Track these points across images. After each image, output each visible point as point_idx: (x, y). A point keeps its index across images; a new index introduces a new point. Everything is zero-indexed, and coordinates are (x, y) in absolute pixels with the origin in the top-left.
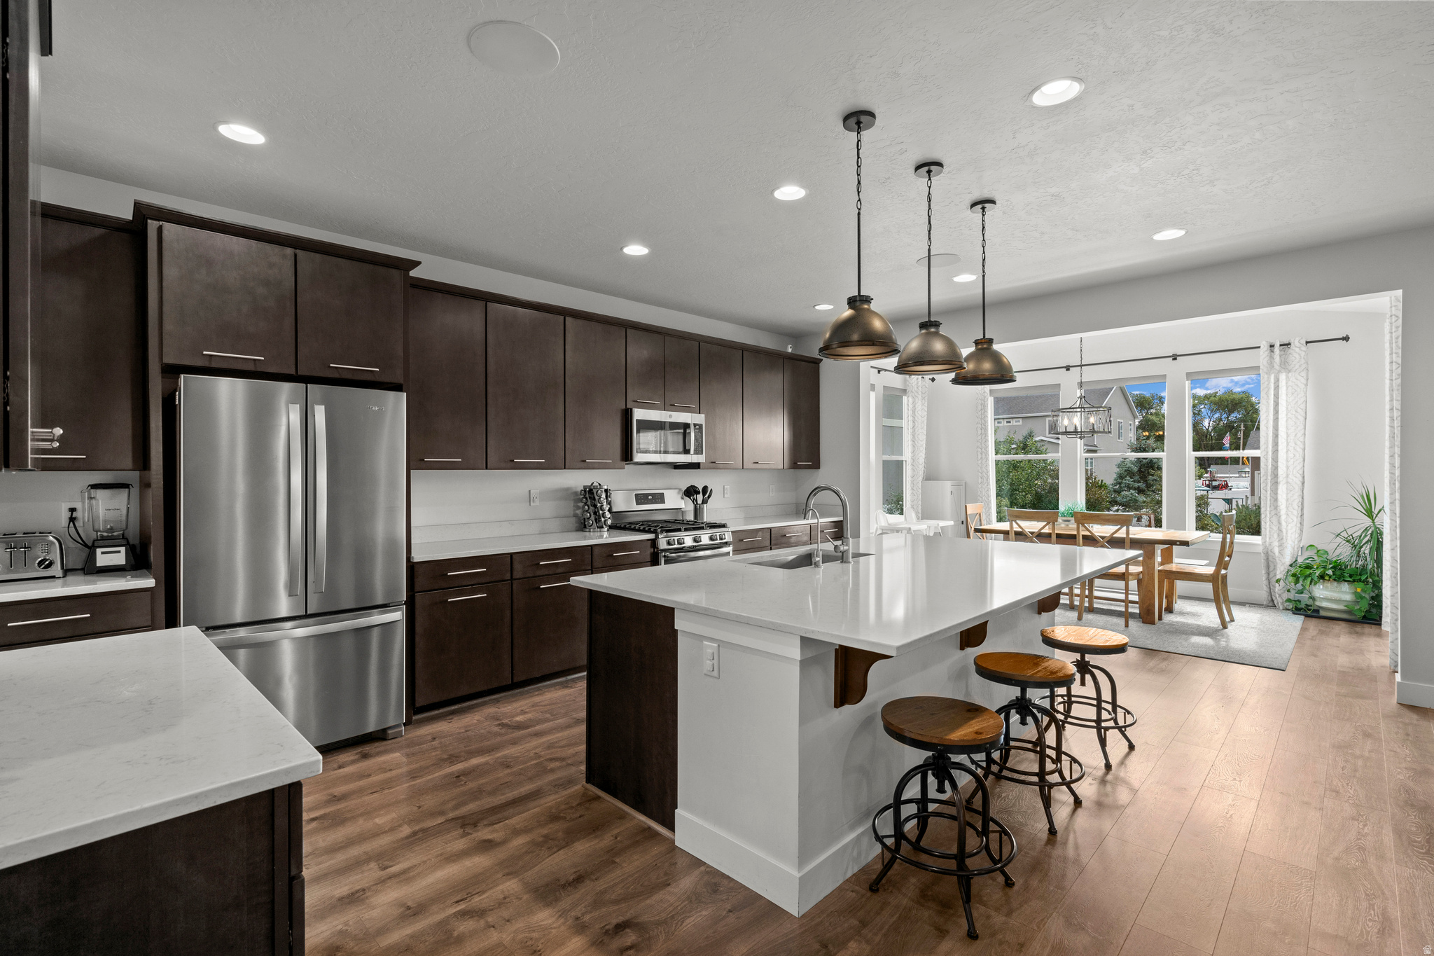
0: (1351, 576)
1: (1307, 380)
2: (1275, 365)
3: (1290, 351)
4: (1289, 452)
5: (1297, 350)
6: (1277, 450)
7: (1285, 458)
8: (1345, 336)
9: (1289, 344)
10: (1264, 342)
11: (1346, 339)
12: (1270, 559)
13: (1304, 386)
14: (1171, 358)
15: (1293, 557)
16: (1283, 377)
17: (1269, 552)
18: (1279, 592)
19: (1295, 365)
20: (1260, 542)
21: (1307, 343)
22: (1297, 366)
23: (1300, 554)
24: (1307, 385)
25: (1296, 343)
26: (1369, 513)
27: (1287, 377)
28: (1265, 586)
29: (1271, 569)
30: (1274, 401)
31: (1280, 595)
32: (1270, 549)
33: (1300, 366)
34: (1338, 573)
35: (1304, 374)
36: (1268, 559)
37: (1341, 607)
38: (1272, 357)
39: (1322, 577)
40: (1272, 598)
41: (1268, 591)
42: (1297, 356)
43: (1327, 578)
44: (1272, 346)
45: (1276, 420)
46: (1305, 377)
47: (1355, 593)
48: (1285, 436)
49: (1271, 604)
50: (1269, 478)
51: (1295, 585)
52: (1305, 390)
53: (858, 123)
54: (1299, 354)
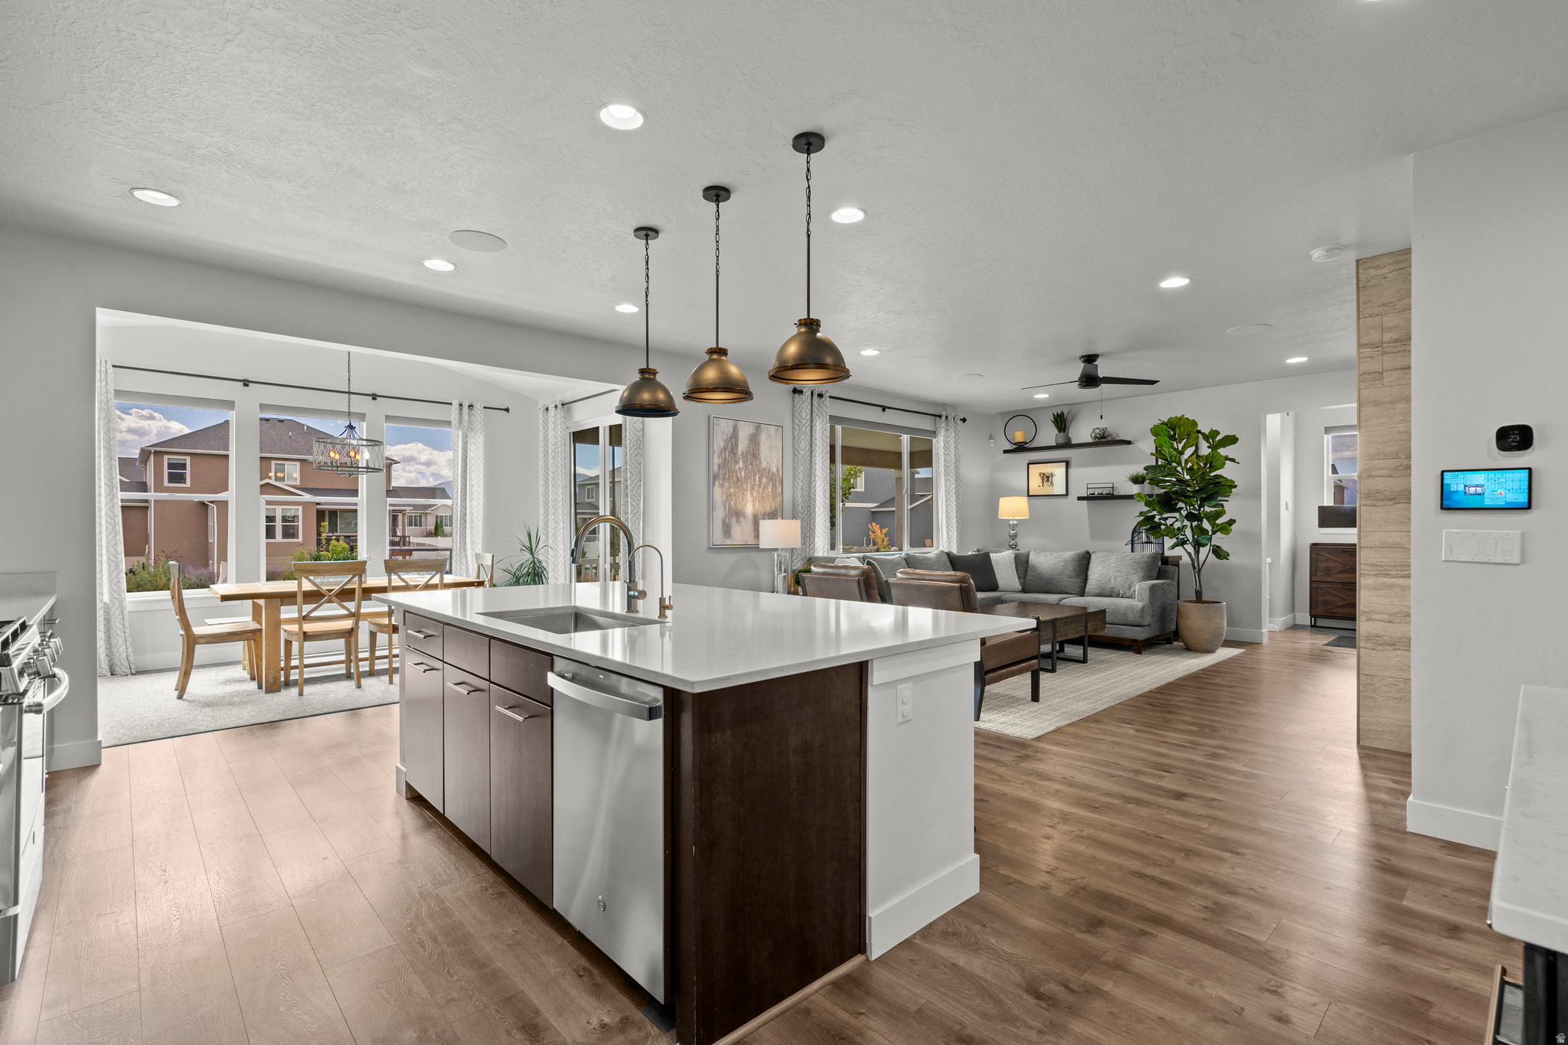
1: (486, 441)
2: (463, 422)
3: (474, 412)
5: (479, 412)
8: (507, 407)
10: (456, 401)
11: (507, 410)
14: (371, 397)
21: (485, 407)
25: (478, 406)
33: (481, 429)
35: (484, 434)
42: (479, 418)
44: (461, 405)
46: (485, 438)
53: (809, 144)
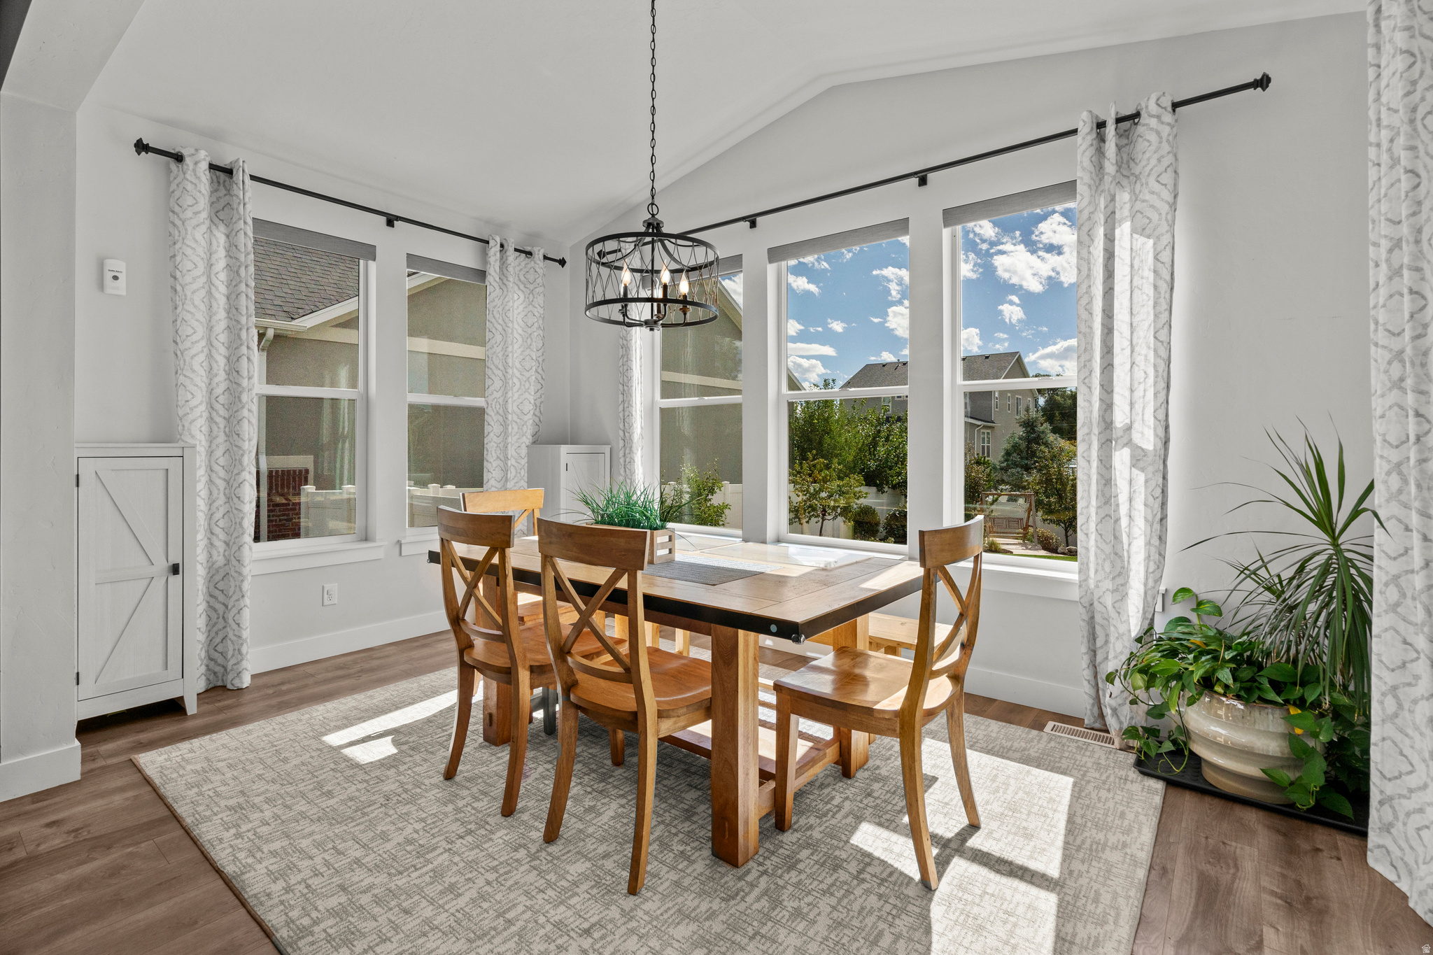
0: (1277, 686)
1: (1175, 197)
3: (1140, 129)
4: (1135, 368)
5: (1153, 122)
6: (1112, 365)
7: (1128, 385)
8: (1259, 77)
9: (1137, 115)
10: (1085, 115)
11: (1263, 82)
12: (1098, 618)
13: (1167, 207)
14: (917, 179)
15: (1144, 618)
16: (1124, 197)
17: (1096, 604)
18: (1113, 703)
19: (1149, 159)
20: (1075, 577)
21: (1175, 106)
22: (1153, 162)
23: (1159, 608)
24: (1173, 206)
25: (1151, 110)
26: (1324, 519)
27: (1135, 197)
28: (1086, 683)
29: (1099, 642)
30: (1105, 250)
31: (1114, 711)
32: (1096, 597)
33: (1159, 160)
34: (1246, 673)
35: (1167, 178)
36: (1093, 617)
37: (1252, 770)
38: (1100, 152)
39: (1207, 683)
40: (1100, 708)
41: (1092, 692)
42: (1153, 137)
43: (1218, 689)
45: (1109, 292)
46: (1170, 187)
47: (1291, 738)
48: (1127, 333)
49: (1097, 725)
50: (1096, 430)
51: (1147, 688)
52: (1169, 217)
54: (1158, 133)
